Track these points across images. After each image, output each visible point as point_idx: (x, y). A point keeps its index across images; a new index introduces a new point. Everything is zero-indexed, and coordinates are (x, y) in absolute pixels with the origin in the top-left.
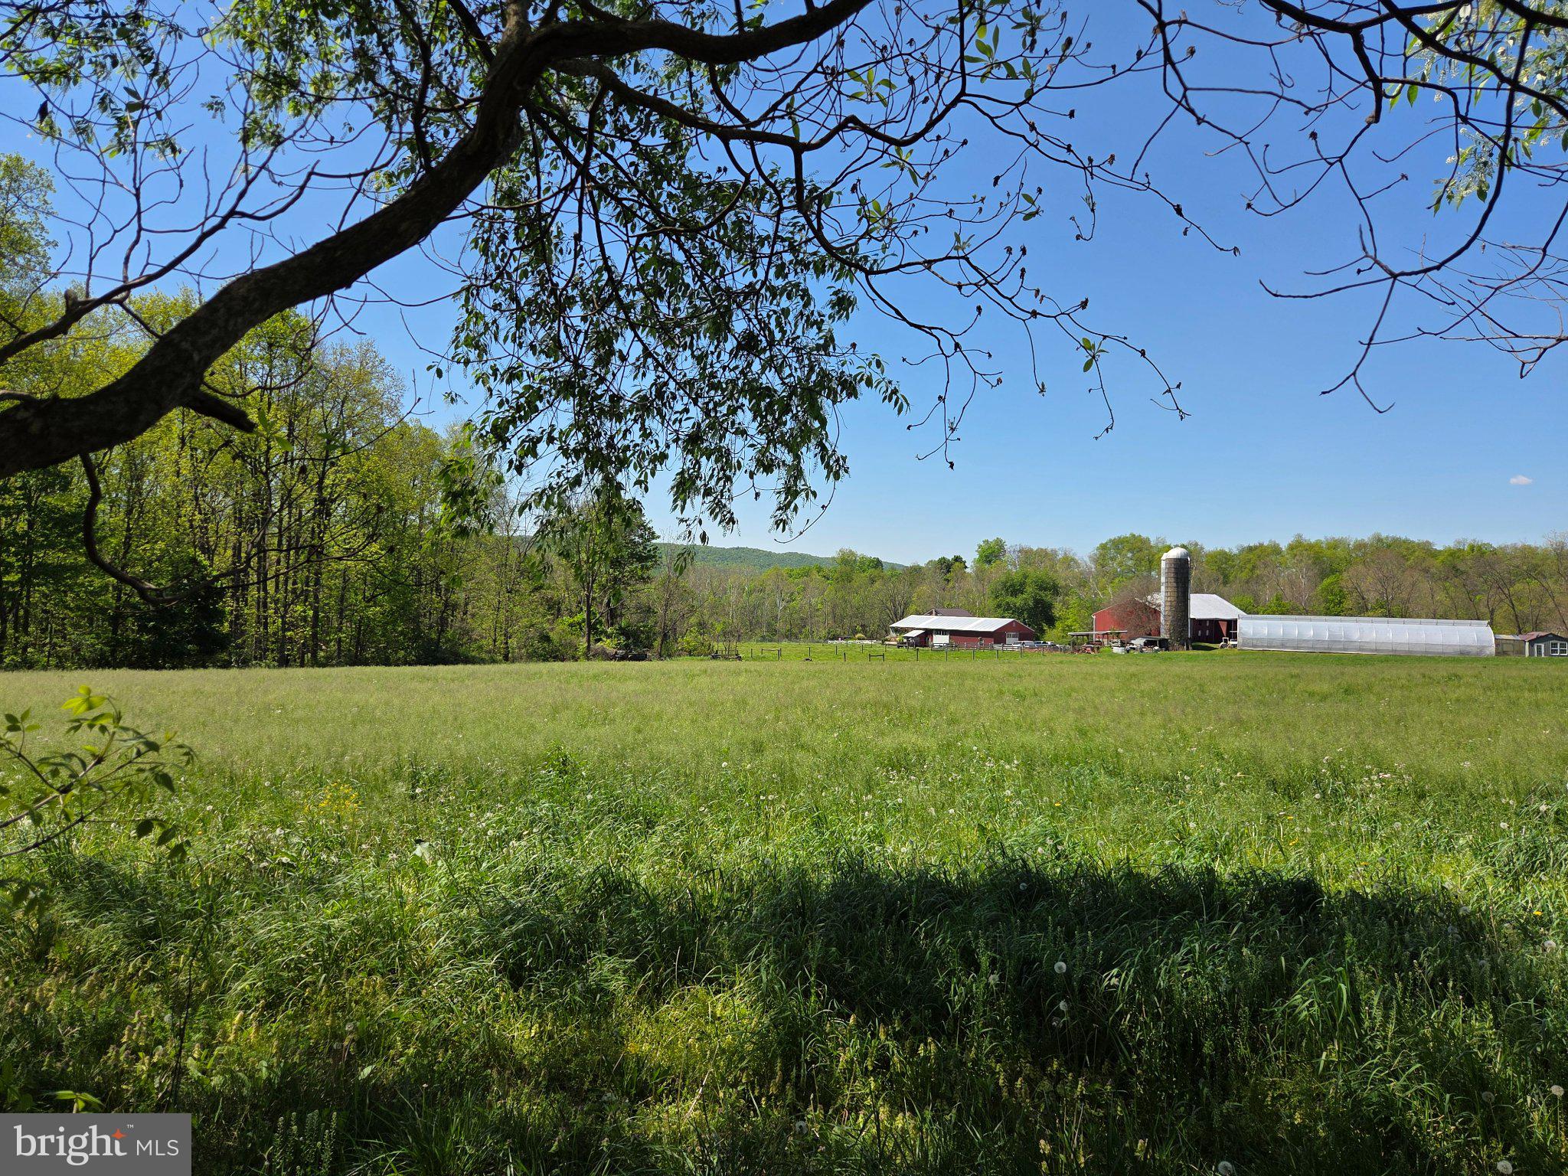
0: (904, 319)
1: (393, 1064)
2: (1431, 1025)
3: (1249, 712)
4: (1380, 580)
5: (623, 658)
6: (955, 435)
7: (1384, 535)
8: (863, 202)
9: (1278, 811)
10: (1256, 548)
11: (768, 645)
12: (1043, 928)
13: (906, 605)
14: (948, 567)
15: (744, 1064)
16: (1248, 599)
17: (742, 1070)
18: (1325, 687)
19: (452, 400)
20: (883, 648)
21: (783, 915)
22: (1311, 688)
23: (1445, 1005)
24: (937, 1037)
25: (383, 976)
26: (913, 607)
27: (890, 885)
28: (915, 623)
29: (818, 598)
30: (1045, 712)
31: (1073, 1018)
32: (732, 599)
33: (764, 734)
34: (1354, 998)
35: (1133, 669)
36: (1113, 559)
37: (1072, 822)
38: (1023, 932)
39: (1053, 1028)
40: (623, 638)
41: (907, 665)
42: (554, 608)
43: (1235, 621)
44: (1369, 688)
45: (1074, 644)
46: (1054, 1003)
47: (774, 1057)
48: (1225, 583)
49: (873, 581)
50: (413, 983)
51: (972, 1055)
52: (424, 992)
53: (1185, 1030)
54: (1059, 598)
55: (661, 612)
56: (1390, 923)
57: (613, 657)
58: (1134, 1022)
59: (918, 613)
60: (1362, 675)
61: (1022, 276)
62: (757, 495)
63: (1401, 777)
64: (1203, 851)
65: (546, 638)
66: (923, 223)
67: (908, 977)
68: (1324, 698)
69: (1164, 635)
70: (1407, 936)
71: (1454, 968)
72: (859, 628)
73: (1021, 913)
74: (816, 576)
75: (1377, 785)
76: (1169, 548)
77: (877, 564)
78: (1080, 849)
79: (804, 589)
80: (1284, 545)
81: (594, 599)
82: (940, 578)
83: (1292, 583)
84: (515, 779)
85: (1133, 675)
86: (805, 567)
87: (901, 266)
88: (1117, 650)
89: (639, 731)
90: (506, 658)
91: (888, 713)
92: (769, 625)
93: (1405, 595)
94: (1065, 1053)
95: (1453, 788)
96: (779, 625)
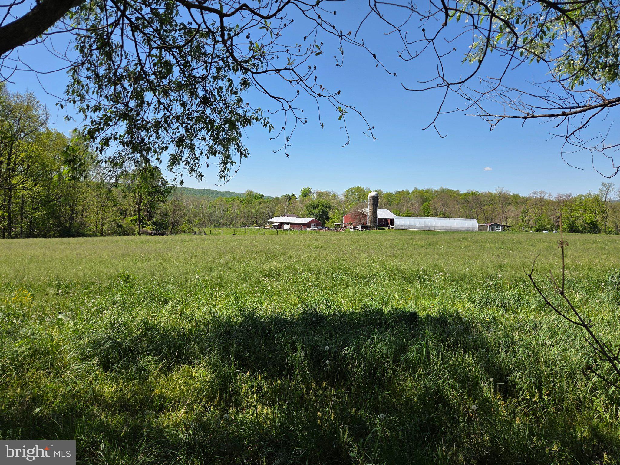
0: (268, 94)
1: (49, 407)
2: (452, 360)
3: (397, 253)
4: (442, 204)
5: (155, 234)
6: (288, 143)
7: (444, 188)
8: (251, 43)
9: (405, 288)
10: (401, 192)
11: (218, 229)
12: (321, 334)
13: (273, 213)
14: (290, 198)
15: (204, 394)
16: (398, 211)
17: (203, 396)
18: (422, 243)
19: (68, 119)
20: (264, 230)
21: (221, 335)
22: (418, 243)
23: (457, 353)
24: (280, 377)
25: (44, 370)
26: (276, 214)
27: (264, 321)
28: (277, 220)
29: (238, 210)
30: (325, 253)
31: (331, 367)
32: (202, 210)
33: (214, 265)
34: (428, 352)
35: (357, 237)
36: (351, 196)
37: (333, 294)
38: (314, 335)
39: (324, 371)
40: (155, 226)
41: (273, 236)
42: (123, 213)
43: (393, 219)
44: (437, 243)
45: (336, 228)
46: (324, 362)
47: (217, 390)
48: (390, 205)
49: (260, 203)
50: (58, 373)
51: (294, 383)
52: (63, 376)
53: (371, 368)
54: (331, 210)
55: (171, 215)
56: (440, 325)
57: (151, 234)
58: (353, 366)
59: (278, 216)
60: (435, 238)
61: (315, 79)
62: (208, 165)
63: (446, 274)
64: (379, 303)
65: (120, 226)
66: (277, 54)
67: (270, 356)
68: (422, 247)
69: (368, 224)
70: (446, 329)
71: (460, 340)
72: (255, 222)
73: (313, 329)
74: (237, 201)
75: (438, 277)
76: (371, 192)
77: (262, 196)
78: (336, 304)
79: (232, 206)
80: (411, 191)
81: (141, 210)
82: (287, 202)
83: (413, 205)
84: (105, 285)
85: (357, 239)
86: (232, 197)
87: (266, 71)
88: (352, 230)
89: (161, 264)
90: (102, 235)
91: (265, 255)
92: (218, 220)
93: (450, 210)
94: (328, 379)
95: (462, 278)
96: (222, 221)
